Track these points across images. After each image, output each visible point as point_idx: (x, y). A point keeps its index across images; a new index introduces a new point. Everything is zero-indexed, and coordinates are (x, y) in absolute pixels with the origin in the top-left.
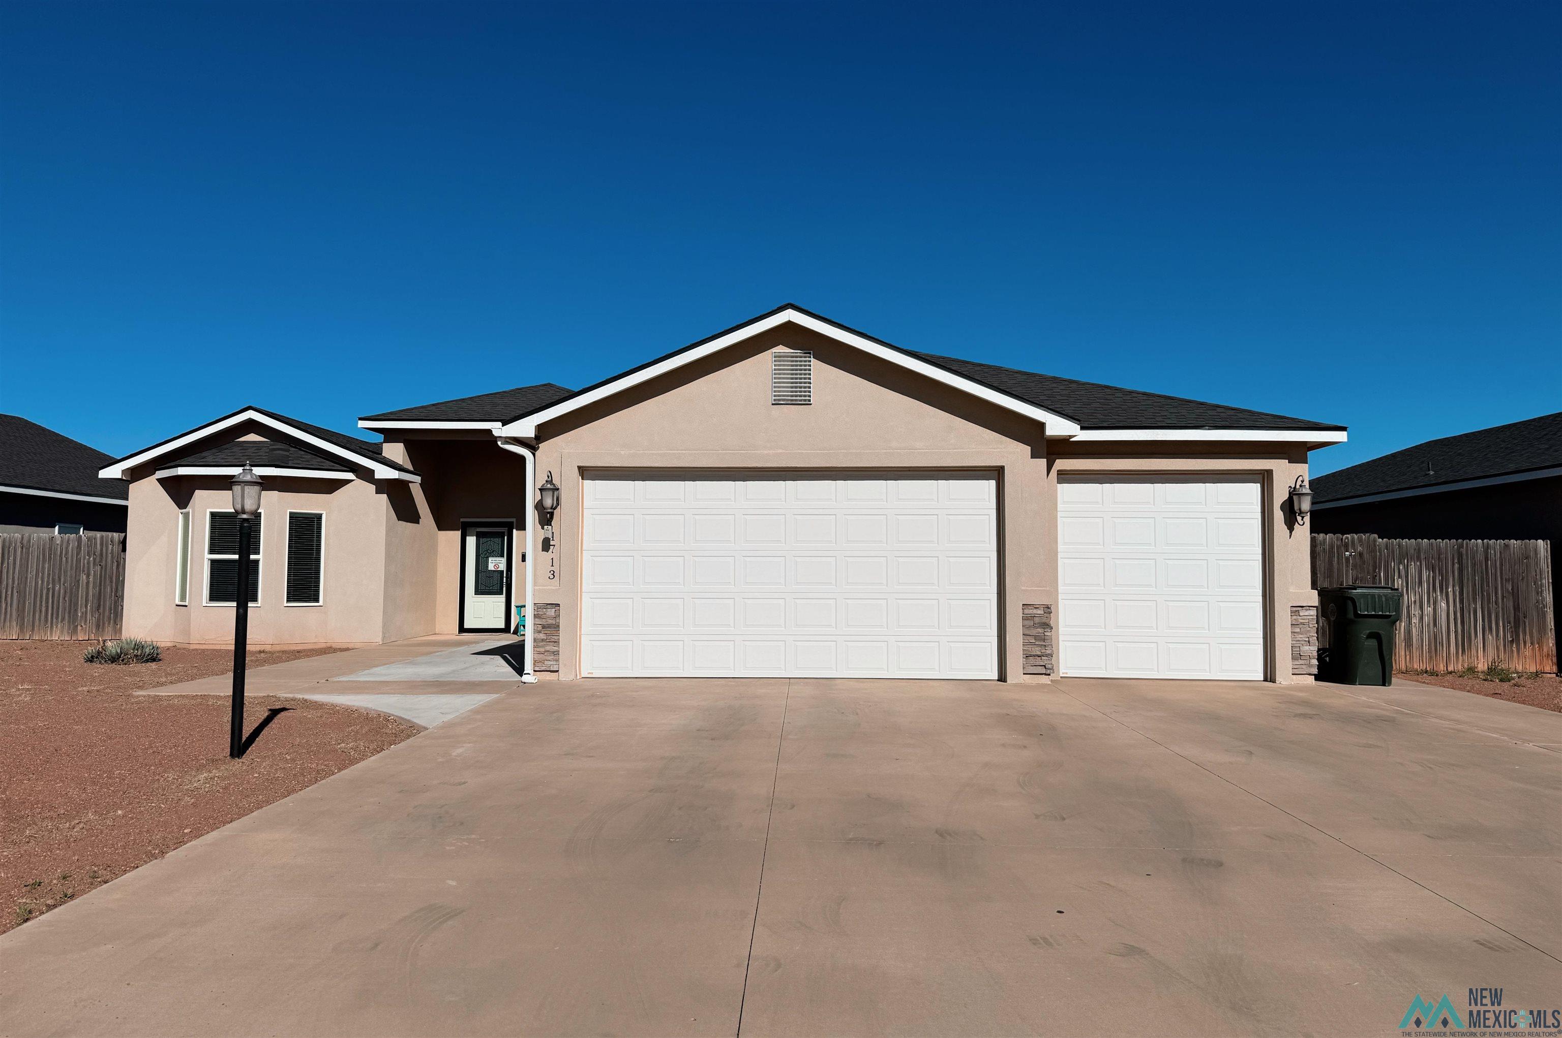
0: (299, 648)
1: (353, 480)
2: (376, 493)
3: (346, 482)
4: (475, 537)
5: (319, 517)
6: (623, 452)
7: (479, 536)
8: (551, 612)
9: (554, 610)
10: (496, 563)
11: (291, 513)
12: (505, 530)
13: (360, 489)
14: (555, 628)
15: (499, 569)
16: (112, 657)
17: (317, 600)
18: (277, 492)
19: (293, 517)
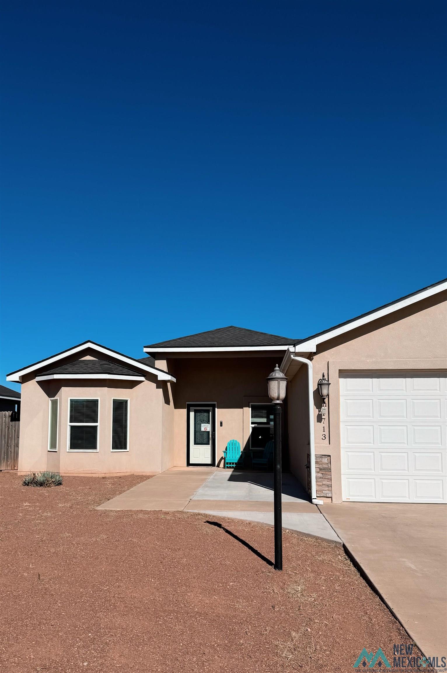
0: (118, 475)
1: (144, 381)
2: (156, 388)
3: (140, 382)
4: (194, 412)
5: (126, 402)
6: (368, 361)
7: (196, 412)
8: (325, 460)
9: (327, 459)
10: (206, 427)
11: (114, 400)
12: (211, 408)
13: (148, 386)
14: (328, 470)
15: (207, 431)
16: (41, 483)
17: (126, 448)
18: (107, 388)
19: (115, 401)
